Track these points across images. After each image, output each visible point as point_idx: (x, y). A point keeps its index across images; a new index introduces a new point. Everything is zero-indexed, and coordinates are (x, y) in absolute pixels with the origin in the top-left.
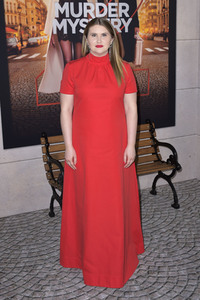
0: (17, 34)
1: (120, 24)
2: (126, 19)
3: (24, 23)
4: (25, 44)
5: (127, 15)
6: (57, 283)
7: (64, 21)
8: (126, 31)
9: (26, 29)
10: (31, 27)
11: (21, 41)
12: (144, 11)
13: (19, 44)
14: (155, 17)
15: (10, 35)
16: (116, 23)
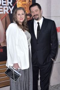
1: (8, 9)
8: (11, 13)
12: (20, 3)
14: (25, 6)
16: (6, 9)
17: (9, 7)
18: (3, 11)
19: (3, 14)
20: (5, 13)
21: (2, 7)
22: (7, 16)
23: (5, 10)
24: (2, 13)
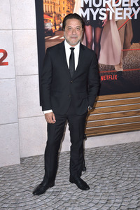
0: (52, 20)
1: (131, 13)
2: (136, 8)
3: (57, 11)
4: (58, 27)
5: (137, 5)
6: (76, 205)
7: (88, 10)
8: (136, 18)
9: (59, 16)
10: (62, 15)
11: (55, 25)
13: (53, 28)
15: (47, 20)
16: (128, 12)
17: (133, 9)
18: (122, 16)
19: (123, 20)
20: (125, 18)
21: (121, 9)
22: (128, 23)
23: (125, 14)
24: (121, 18)
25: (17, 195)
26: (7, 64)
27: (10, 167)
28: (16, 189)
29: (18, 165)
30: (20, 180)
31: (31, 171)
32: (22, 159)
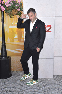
25: (52, 92)
26: (51, 31)
27: (49, 78)
28: (52, 89)
29: (52, 78)
30: (53, 85)
31: (58, 82)
32: (54, 76)
